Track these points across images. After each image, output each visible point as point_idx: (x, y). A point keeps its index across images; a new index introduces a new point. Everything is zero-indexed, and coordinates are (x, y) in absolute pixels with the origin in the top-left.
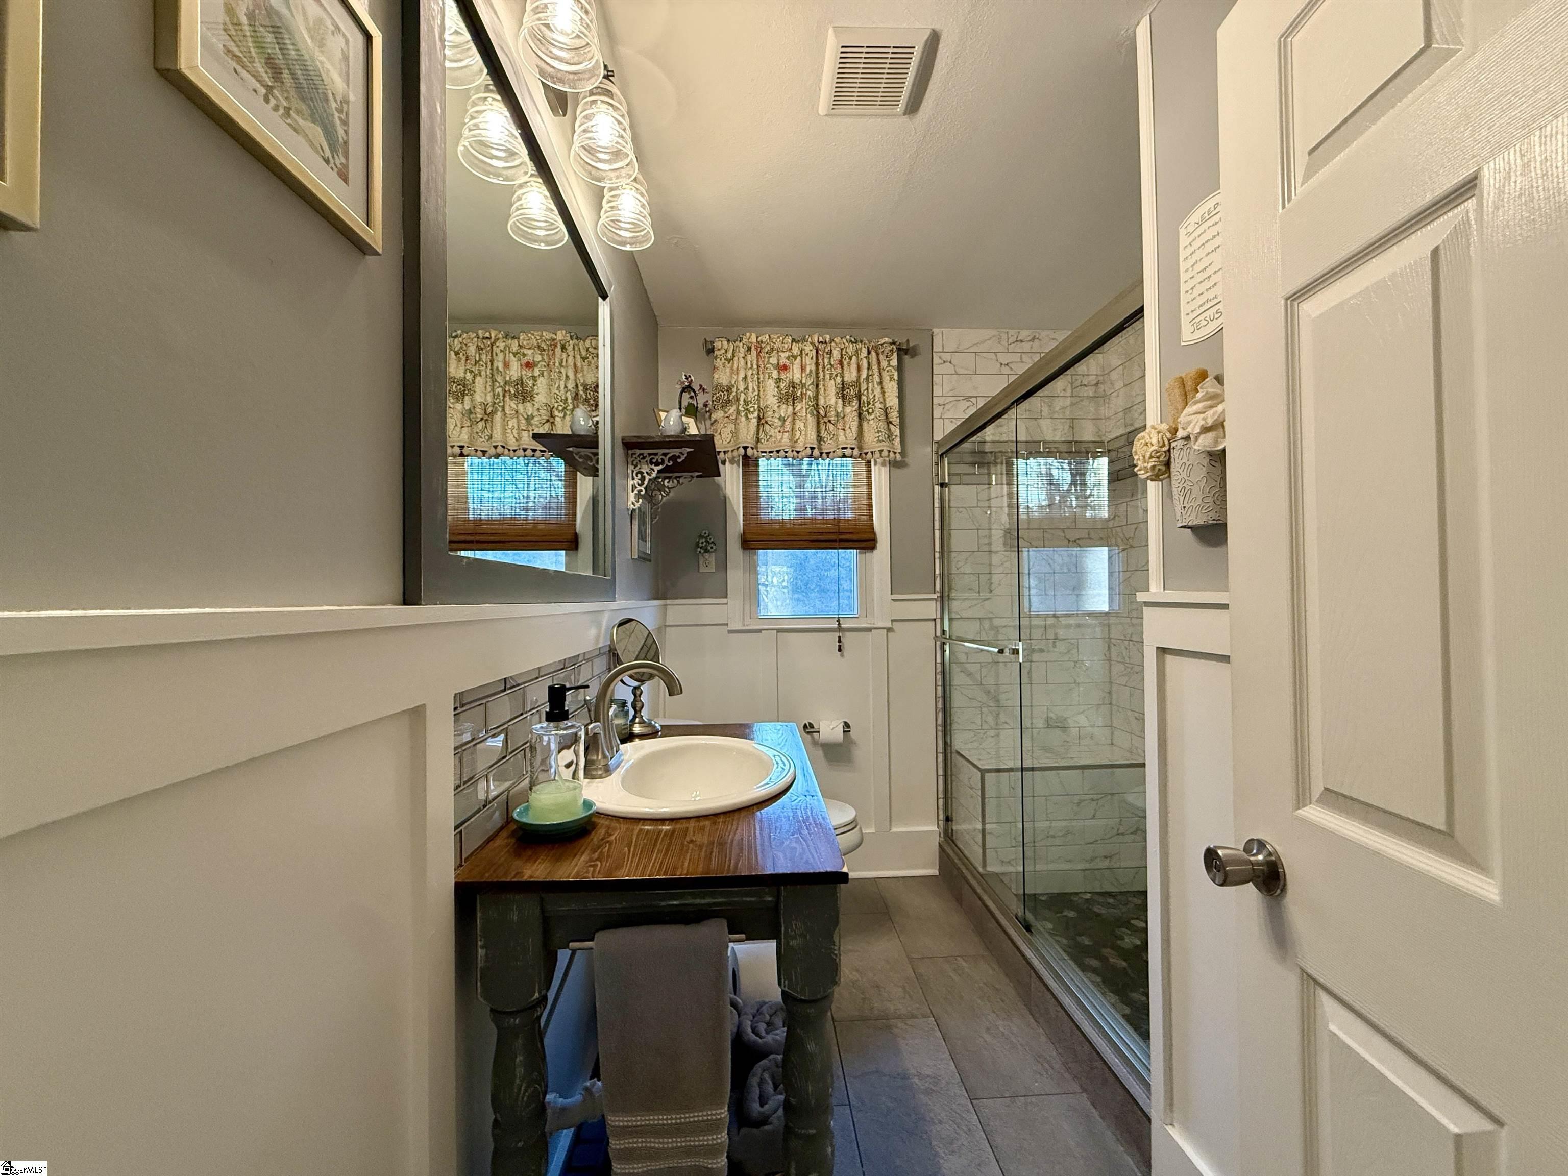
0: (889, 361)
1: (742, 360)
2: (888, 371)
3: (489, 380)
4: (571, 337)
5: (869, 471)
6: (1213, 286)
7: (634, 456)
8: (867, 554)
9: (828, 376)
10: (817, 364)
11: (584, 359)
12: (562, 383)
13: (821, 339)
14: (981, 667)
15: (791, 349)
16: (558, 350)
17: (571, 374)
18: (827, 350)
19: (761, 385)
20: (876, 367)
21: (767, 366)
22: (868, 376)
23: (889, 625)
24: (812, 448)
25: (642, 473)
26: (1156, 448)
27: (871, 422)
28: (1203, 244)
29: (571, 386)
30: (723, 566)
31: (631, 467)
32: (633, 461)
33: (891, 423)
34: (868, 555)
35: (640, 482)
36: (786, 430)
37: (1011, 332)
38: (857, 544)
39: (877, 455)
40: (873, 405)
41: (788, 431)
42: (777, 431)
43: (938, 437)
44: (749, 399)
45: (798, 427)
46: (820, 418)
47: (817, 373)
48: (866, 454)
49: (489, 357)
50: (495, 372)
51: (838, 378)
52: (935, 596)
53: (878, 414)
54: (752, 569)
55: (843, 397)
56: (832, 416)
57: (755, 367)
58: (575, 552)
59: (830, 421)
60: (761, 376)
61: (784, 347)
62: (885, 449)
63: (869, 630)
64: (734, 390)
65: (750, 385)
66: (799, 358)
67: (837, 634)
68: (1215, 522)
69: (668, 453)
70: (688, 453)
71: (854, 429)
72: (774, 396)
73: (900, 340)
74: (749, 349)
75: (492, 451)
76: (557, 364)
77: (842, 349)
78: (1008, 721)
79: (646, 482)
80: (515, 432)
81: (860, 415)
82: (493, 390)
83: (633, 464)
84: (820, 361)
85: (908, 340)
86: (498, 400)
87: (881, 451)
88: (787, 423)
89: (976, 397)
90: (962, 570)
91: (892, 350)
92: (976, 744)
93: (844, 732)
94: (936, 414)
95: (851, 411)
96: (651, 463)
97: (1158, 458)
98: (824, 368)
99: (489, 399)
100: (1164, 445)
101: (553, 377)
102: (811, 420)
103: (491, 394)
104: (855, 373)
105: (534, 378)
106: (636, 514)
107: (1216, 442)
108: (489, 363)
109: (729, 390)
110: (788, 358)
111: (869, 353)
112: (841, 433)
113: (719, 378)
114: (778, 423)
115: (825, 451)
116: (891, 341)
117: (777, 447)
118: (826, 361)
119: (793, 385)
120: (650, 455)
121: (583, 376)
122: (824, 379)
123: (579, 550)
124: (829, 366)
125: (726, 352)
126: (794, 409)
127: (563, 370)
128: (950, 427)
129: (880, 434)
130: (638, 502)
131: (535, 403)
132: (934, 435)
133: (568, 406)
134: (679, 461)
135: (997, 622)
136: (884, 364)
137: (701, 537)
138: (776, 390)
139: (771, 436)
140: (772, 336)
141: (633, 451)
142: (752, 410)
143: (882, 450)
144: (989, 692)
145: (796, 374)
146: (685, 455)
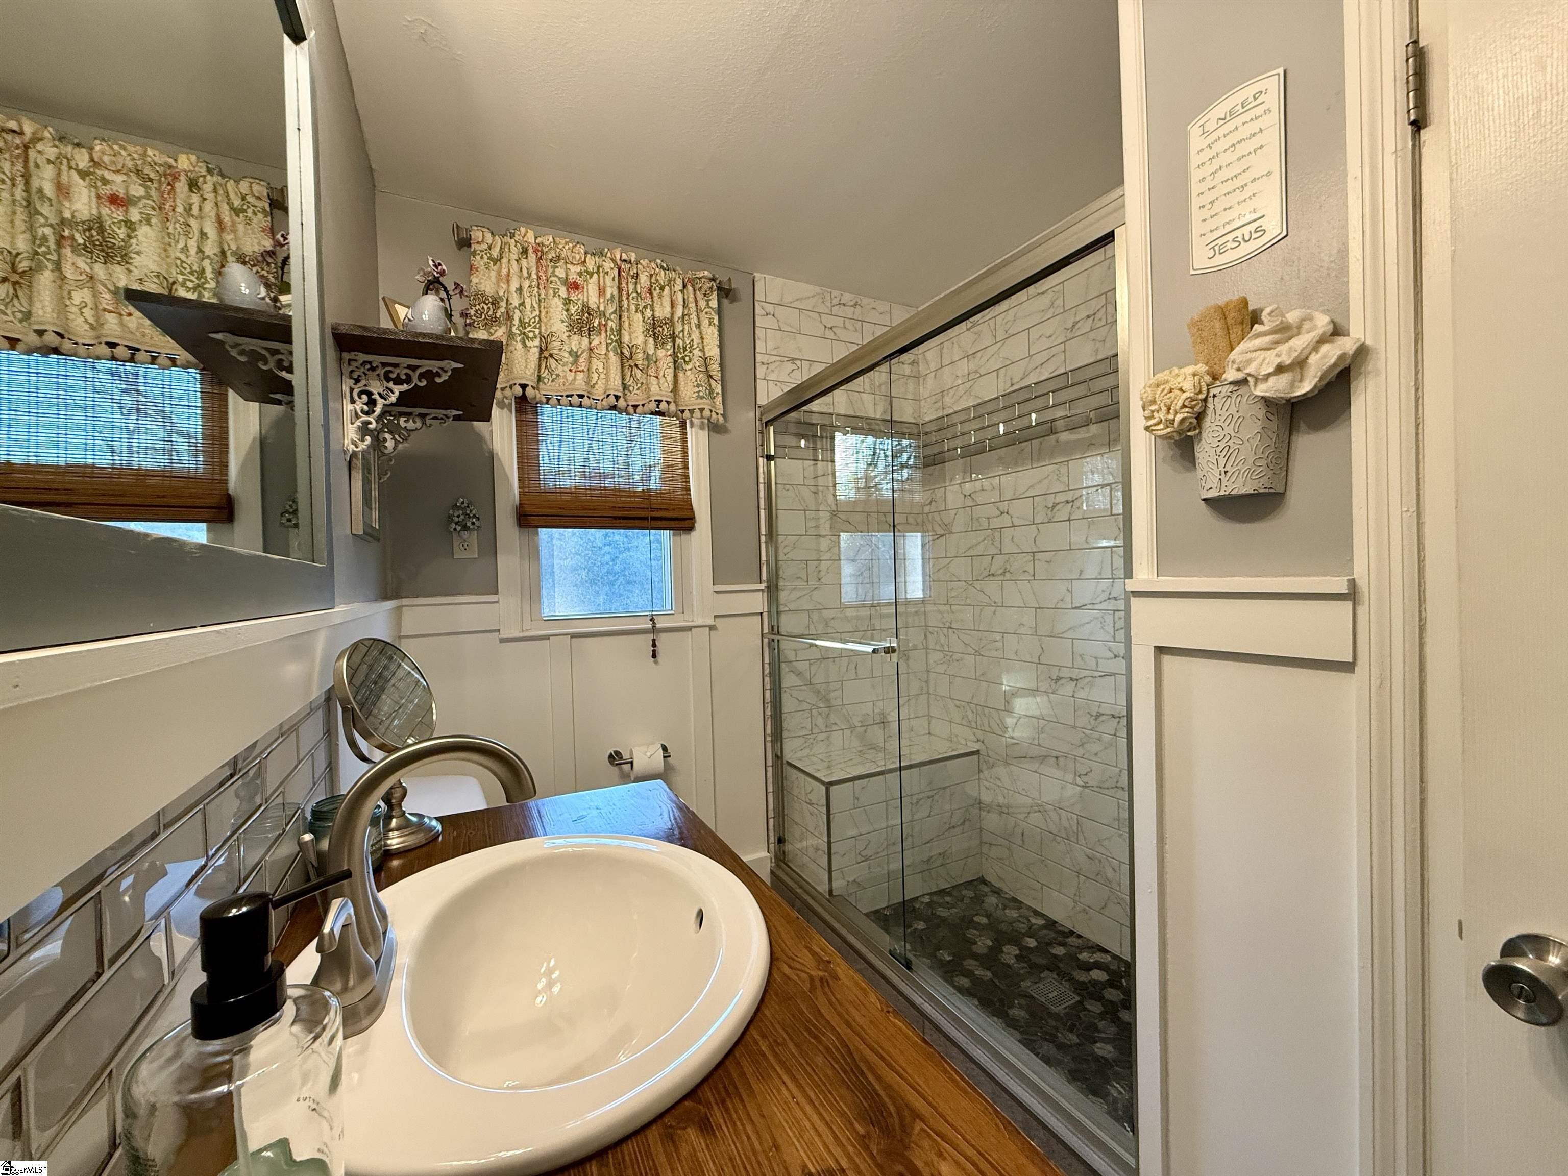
0: (708, 301)
1: (514, 263)
2: (706, 313)
3: (19, 210)
4: (210, 171)
5: (684, 434)
6: (1250, 198)
7: (354, 364)
8: (683, 537)
9: (633, 307)
10: (620, 289)
11: (237, 212)
12: (193, 244)
13: (624, 257)
14: (810, 664)
15: (585, 261)
16: (181, 186)
17: (211, 230)
18: (632, 273)
19: (542, 304)
20: (694, 305)
21: (552, 278)
22: (683, 316)
23: (710, 622)
24: (617, 398)
25: (369, 394)
26: (1192, 395)
27: (689, 373)
28: (1233, 145)
29: (211, 249)
30: (491, 549)
31: (348, 383)
32: (352, 372)
33: (711, 376)
34: (685, 537)
35: (366, 408)
36: (580, 369)
37: (835, 293)
38: (672, 524)
39: (697, 414)
40: (690, 352)
41: (583, 371)
42: (566, 369)
43: (762, 400)
44: (527, 320)
45: (595, 367)
46: (626, 361)
47: (620, 301)
48: (683, 411)
49: (19, 167)
50: (35, 198)
51: (648, 310)
52: (763, 586)
53: (697, 364)
54: (533, 554)
55: (655, 336)
56: (639, 357)
57: (534, 276)
58: (227, 526)
59: (636, 366)
60: (543, 292)
61: (574, 257)
62: (707, 408)
63: (689, 629)
64: (503, 304)
65: (528, 302)
66: (595, 275)
67: (651, 636)
68: (1267, 490)
69: (418, 367)
70: (454, 370)
71: (670, 378)
72: (563, 321)
73: (722, 277)
74: (525, 252)
75: (33, 339)
76: (180, 209)
77: (651, 275)
78: (837, 722)
79: (378, 410)
80: (88, 312)
81: (675, 362)
82: (31, 228)
83: (351, 378)
84: (624, 285)
85: (730, 279)
86: (43, 249)
87: (702, 410)
88: (581, 360)
89: (801, 360)
90: (790, 556)
91: (711, 288)
92: (806, 752)
93: (664, 757)
94: (760, 372)
95: (664, 354)
96: (388, 380)
97: (1192, 408)
98: (628, 295)
99: (22, 244)
100: (1200, 392)
101: (171, 230)
102: (614, 359)
103: (28, 236)
104: (668, 309)
105: (130, 225)
106: (358, 463)
107: (1292, 385)
108: (19, 180)
109: (495, 302)
110: (580, 274)
111: (684, 286)
112: (653, 381)
113: (481, 283)
114: (569, 359)
115: (631, 403)
116: (710, 276)
117: (568, 390)
118: (631, 287)
119: (586, 309)
120: (384, 365)
121: (236, 239)
122: (628, 310)
123: (236, 523)
124: (635, 295)
125: (490, 248)
126: (590, 343)
127: (192, 222)
128: (776, 392)
129: (701, 389)
130: (363, 440)
131: (132, 268)
132: (758, 398)
133: (207, 282)
134: (438, 380)
135: (826, 614)
136: (702, 304)
137: (455, 507)
138: (565, 313)
139: (558, 375)
140: (558, 240)
141: (352, 355)
142: (531, 335)
143: (704, 409)
144: (819, 692)
145: (591, 295)
146: (449, 373)
